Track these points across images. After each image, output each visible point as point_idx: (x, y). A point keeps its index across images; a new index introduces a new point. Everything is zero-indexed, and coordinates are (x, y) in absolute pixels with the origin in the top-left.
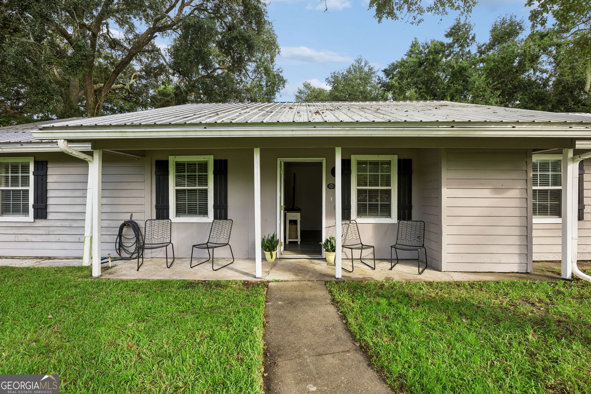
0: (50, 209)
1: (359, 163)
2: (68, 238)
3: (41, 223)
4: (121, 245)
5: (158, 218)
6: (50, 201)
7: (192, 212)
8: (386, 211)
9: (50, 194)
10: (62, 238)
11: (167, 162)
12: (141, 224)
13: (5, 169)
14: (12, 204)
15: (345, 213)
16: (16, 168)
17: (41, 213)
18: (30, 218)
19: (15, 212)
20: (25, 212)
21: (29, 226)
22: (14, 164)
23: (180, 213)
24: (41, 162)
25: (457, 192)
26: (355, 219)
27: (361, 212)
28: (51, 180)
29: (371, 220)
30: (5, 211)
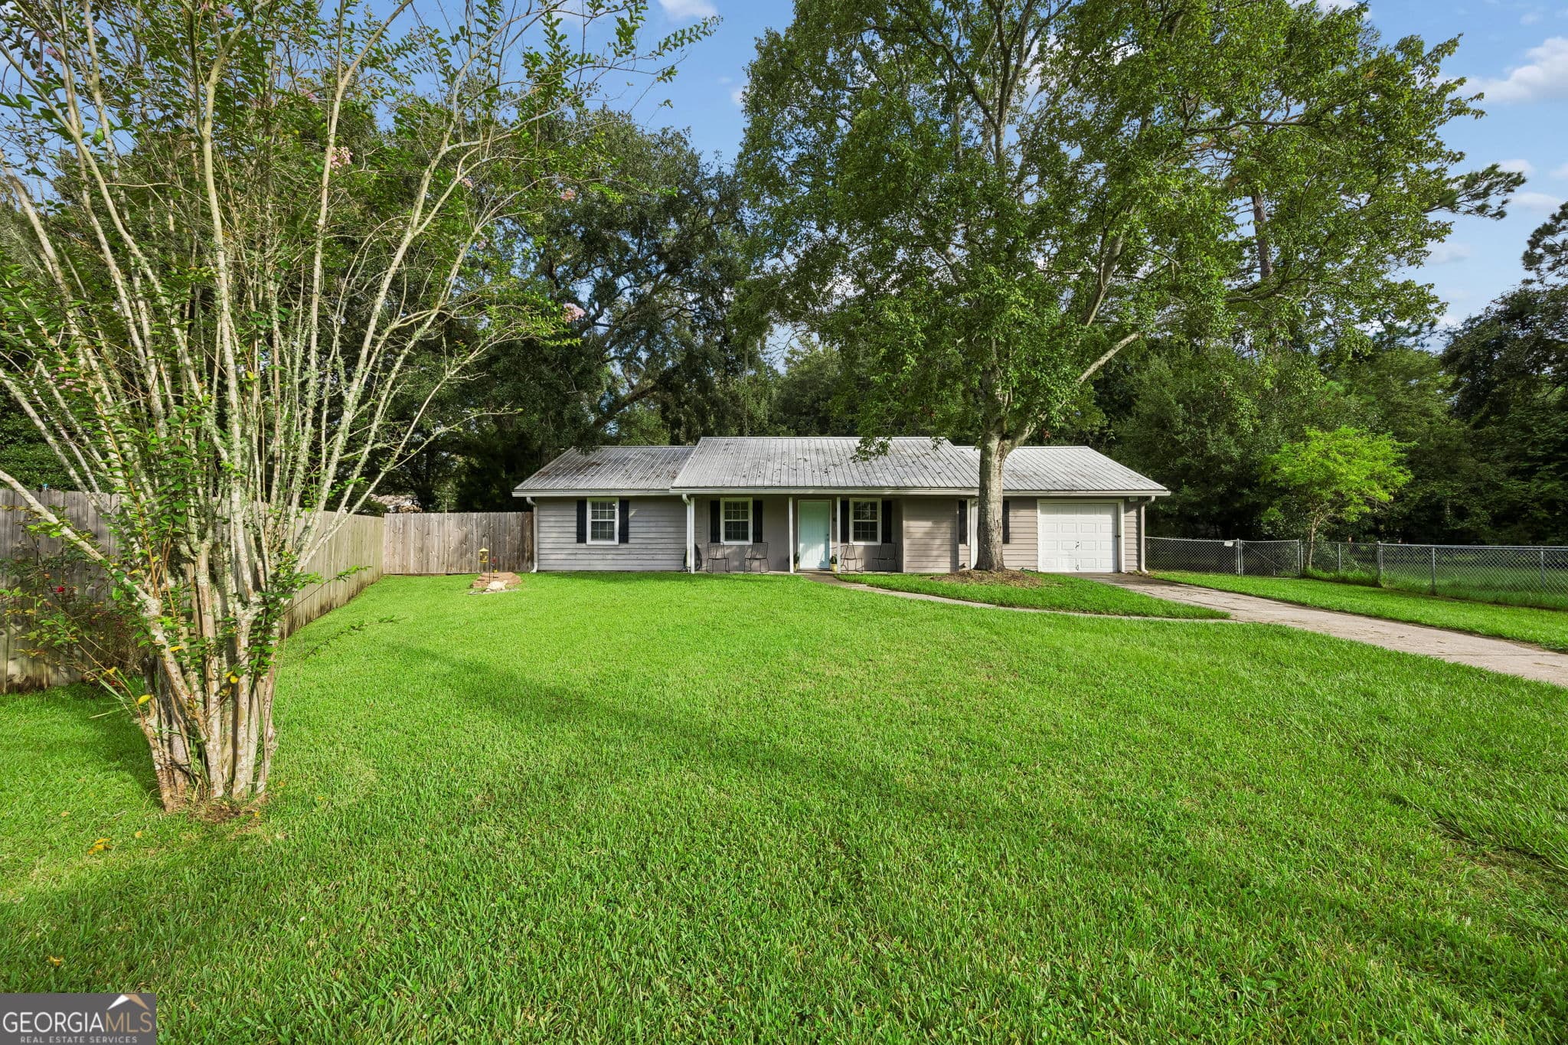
0: (632, 536)
1: (856, 504)
2: (644, 557)
3: (624, 546)
5: (712, 541)
6: (631, 530)
8: (874, 538)
9: (631, 524)
10: (640, 557)
11: (719, 503)
12: (701, 547)
13: (594, 506)
14: (601, 531)
15: (845, 539)
16: (603, 506)
17: (624, 538)
18: (616, 542)
19: (604, 537)
20: (612, 537)
21: (615, 548)
22: (602, 504)
23: (727, 538)
24: (625, 503)
25: (912, 523)
26: (852, 542)
27: (856, 538)
28: (631, 514)
29: (863, 543)
30: (594, 537)
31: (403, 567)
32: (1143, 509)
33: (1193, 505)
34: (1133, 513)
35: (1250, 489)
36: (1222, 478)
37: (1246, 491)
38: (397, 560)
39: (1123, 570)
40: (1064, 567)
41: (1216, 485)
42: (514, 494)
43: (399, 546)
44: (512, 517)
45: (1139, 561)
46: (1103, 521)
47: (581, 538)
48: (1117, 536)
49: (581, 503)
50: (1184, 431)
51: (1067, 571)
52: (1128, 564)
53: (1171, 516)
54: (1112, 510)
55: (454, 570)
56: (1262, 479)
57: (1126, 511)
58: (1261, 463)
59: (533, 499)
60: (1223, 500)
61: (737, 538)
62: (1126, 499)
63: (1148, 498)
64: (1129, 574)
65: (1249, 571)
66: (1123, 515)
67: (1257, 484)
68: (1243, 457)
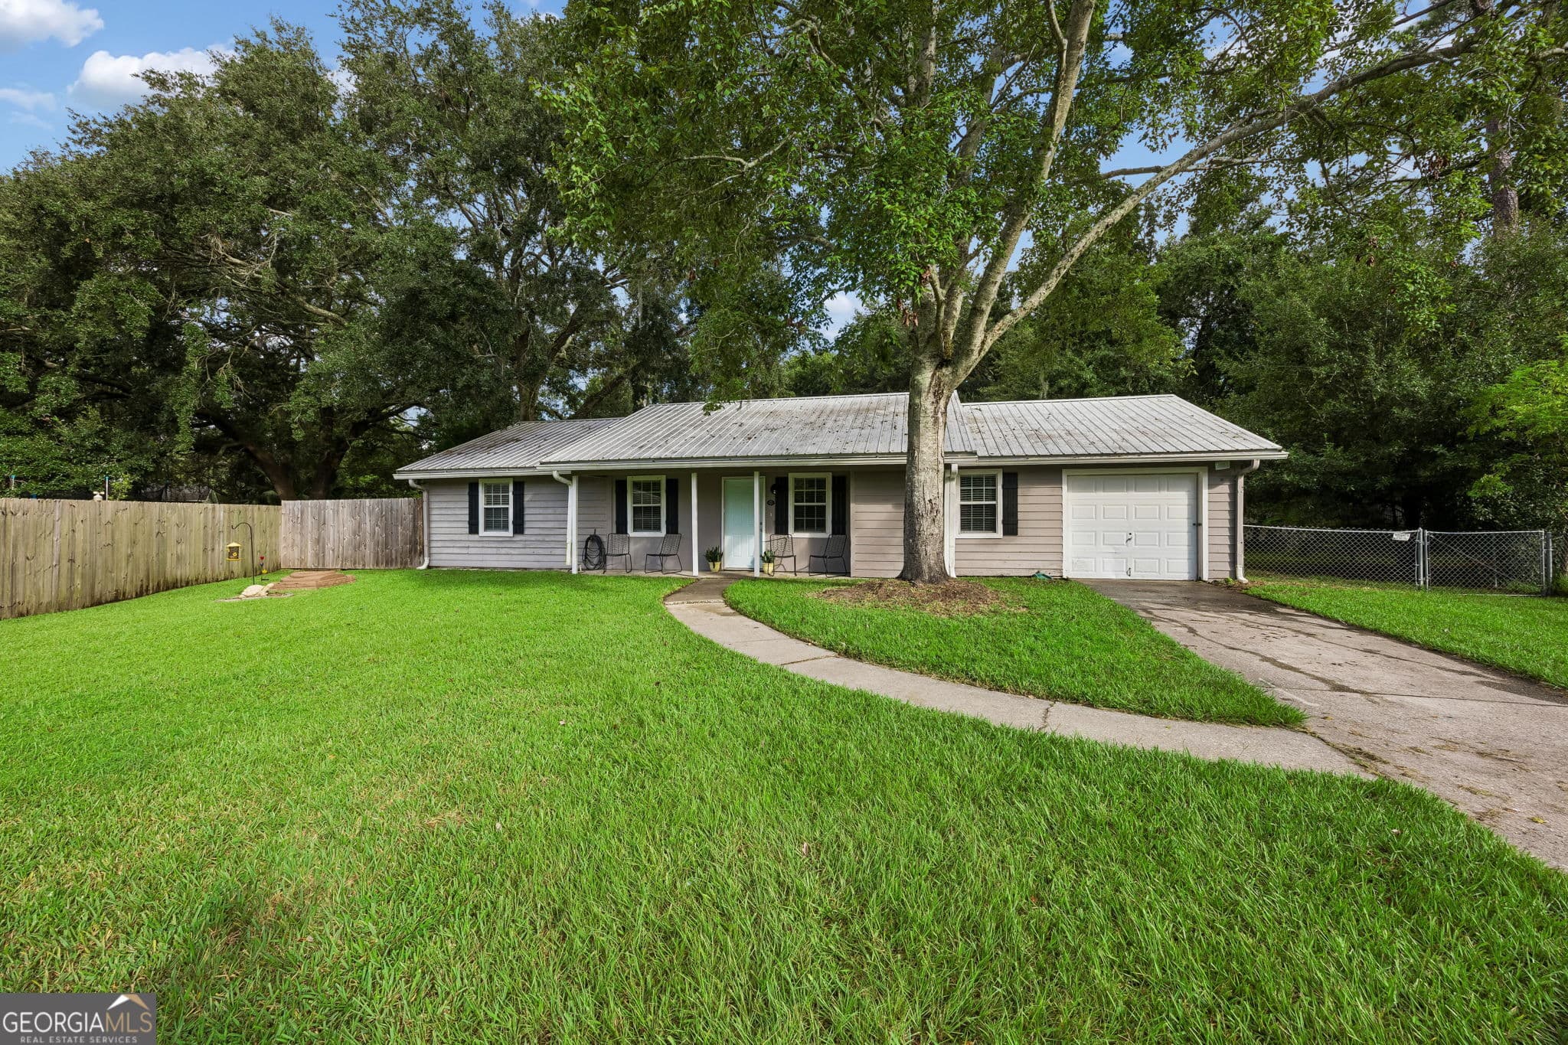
0: (527, 525)
1: (797, 481)
2: (541, 551)
3: (519, 537)
4: (586, 556)
5: (618, 532)
6: (527, 518)
7: (647, 527)
8: (821, 527)
9: (526, 511)
10: (537, 551)
11: (625, 482)
12: (604, 539)
13: (488, 489)
14: (495, 520)
15: (781, 528)
16: (497, 488)
17: (519, 528)
18: (510, 533)
19: (497, 527)
20: (506, 528)
21: (509, 540)
22: (495, 485)
23: (636, 528)
24: (520, 484)
25: (863, 507)
26: (792, 533)
27: (798, 527)
28: (527, 498)
29: (807, 535)
30: (487, 527)
31: (302, 561)
32: (1241, 481)
33: (1345, 475)
34: (1225, 488)
35: (1450, 447)
36: (1399, 430)
37: (1438, 449)
38: (297, 552)
39: (1205, 577)
40: (1107, 569)
41: (1388, 443)
42: (396, 477)
43: (298, 538)
44: (403, 503)
45: (1233, 563)
46: (1175, 500)
47: (473, 529)
48: (1197, 525)
49: (472, 485)
50: (1331, 361)
51: (1112, 576)
52: (1215, 567)
53: (1307, 492)
54: (1189, 484)
55: (348, 565)
56: (1472, 429)
57: (1210, 486)
58: (1469, 403)
59: (418, 481)
60: (1401, 467)
61: (647, 528)
62: (1210, 466)
63: (1249, 463)
64: (1216, 583)
65: (1441, 579)
66: (1205, 492)
67: (1463, 439)
68: (1436, 396)
